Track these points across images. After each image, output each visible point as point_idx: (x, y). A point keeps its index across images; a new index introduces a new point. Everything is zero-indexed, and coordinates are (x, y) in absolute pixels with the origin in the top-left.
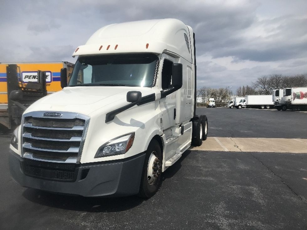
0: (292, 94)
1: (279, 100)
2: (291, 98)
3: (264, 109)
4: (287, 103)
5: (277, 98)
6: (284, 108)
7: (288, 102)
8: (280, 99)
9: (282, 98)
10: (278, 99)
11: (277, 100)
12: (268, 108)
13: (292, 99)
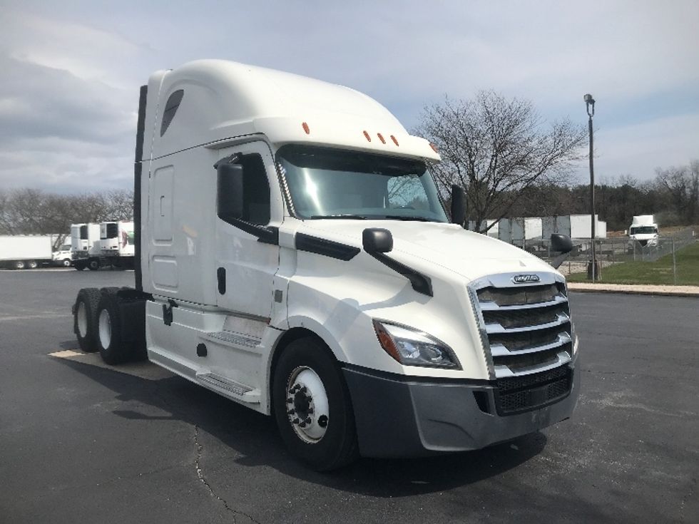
0: (120, 235)
1: (90, 247)
2: (119, 243)
3: (22, 269)
4: (109, 253)
5: (82, 244)
6: (94, 264)
7: (111, 251)
8: (92, 245)
9: (96, 244)
10: (86, 245)
11: (85, 248)
12: (34, 266)
13: (121, 245)
